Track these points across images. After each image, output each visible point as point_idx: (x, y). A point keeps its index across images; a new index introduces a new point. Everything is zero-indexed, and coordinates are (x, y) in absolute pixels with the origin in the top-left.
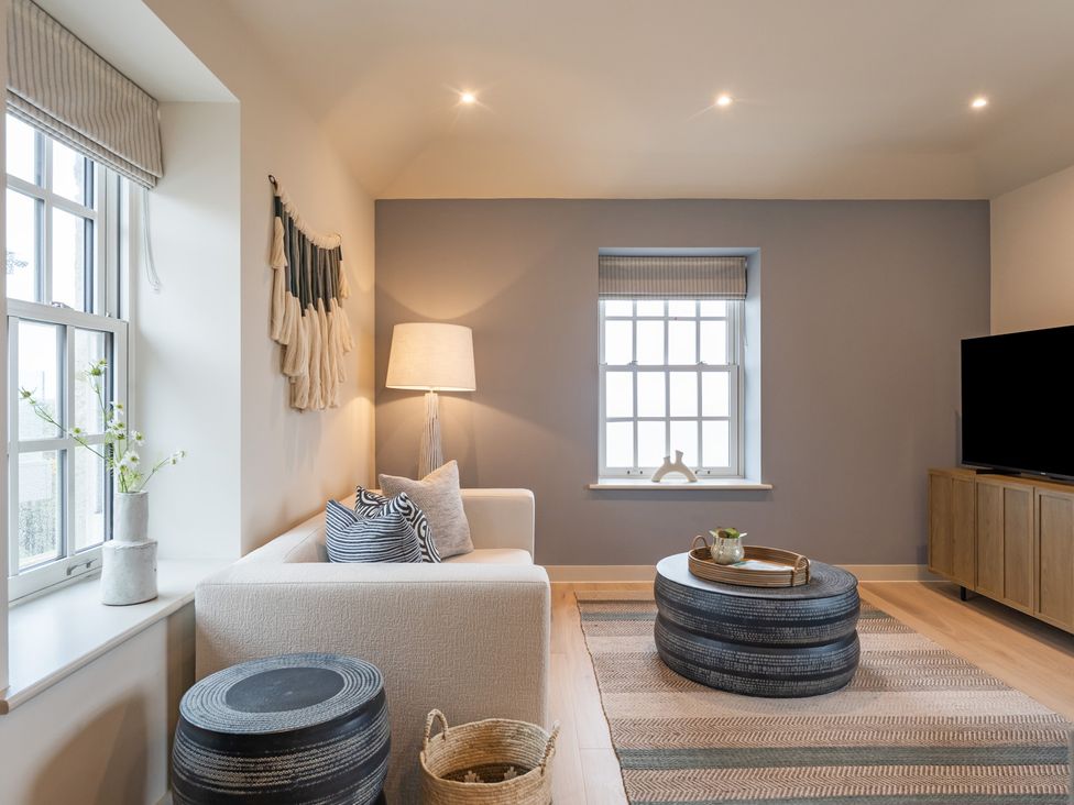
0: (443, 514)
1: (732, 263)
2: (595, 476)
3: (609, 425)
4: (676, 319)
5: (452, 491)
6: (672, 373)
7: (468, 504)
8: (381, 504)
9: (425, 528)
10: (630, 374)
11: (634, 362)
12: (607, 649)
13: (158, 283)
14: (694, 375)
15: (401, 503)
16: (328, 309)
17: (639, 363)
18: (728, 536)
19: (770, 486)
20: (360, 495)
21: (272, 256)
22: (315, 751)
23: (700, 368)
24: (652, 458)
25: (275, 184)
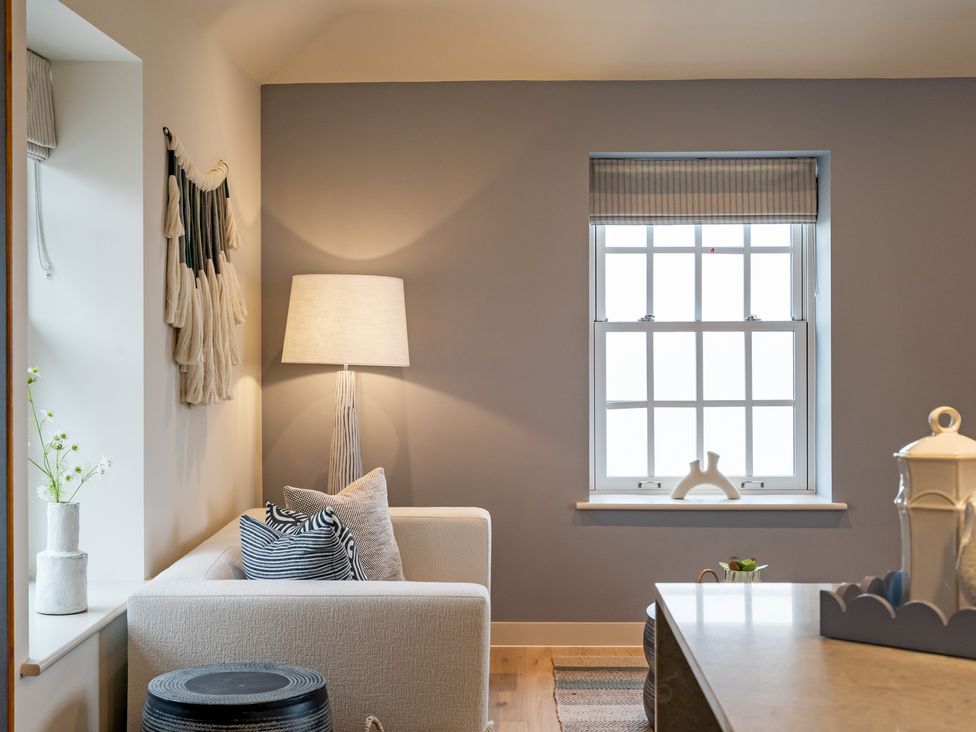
0: (367, 540)
1: (795, 168)
2: (585, 492)
3: (611, 414)
4: (713, 250)
5: (379, 510)
6: (706, 335)
7: (399, 527)
8: (298, 521)
9: (352, 548)
10: (642, 336)
11: (649, 317)
12: (585, 717)
13: (50, 267)
14: (740, 336)
15: (326, 518)
16: (217, 271)
17: (657, 319)
18: (741, 568)
19: (844, 506)
20: (271, 511)
21: (167, 224)
22: (274, 723)
23: (751, 325)
24: (674, 464)
25: (169, 136)
